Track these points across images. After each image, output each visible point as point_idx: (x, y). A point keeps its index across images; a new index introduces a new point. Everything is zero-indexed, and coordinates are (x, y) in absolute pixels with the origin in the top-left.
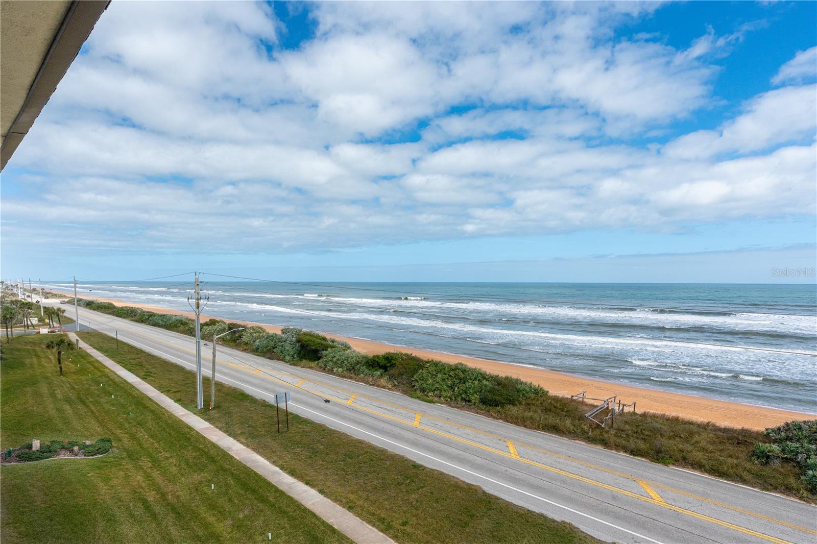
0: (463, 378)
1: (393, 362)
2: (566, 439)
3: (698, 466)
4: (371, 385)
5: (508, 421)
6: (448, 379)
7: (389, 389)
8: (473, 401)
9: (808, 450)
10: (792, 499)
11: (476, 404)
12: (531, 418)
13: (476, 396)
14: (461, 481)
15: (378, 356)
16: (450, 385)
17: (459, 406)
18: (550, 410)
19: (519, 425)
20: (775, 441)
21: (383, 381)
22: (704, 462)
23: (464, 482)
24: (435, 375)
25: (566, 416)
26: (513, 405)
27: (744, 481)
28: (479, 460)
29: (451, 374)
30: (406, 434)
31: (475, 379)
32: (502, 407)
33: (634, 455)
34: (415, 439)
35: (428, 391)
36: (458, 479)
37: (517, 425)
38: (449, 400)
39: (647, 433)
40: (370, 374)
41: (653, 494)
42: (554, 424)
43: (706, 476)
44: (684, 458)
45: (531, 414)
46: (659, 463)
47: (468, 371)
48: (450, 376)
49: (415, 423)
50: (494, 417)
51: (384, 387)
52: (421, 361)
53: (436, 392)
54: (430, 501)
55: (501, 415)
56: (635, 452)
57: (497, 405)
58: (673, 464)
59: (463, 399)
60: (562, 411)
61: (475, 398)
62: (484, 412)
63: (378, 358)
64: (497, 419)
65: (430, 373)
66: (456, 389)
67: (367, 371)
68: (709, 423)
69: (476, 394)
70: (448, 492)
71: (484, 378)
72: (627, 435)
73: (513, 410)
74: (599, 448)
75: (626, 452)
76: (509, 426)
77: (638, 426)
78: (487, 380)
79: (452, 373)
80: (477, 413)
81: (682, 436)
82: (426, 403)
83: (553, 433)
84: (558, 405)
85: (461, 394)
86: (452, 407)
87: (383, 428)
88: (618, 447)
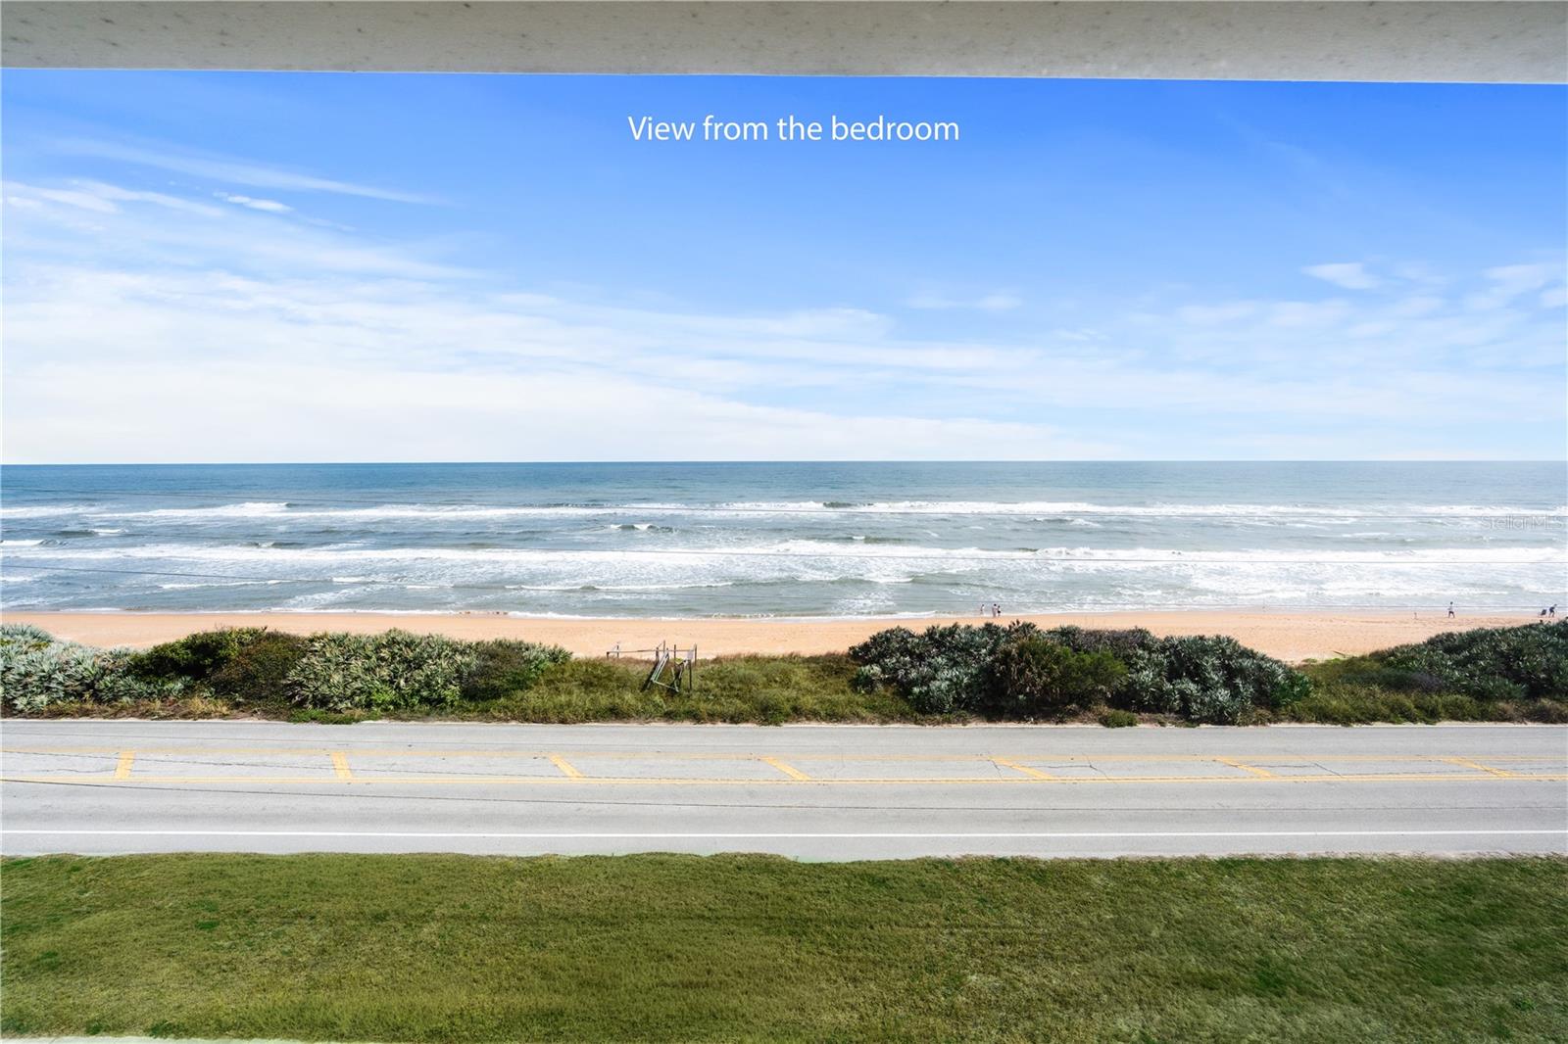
0: (415, 658)
1: (222, 653)
2: (635, 725)
3: (813, 715)
4: (165, 718)
5: (527, 720)
6: (379, 666)
7: (223, 716)
8: (449, 699)
9: (905, 664)
10: (910, 726)
11: (456, 703)
12: (569, 704)
13: (453, 687)
14: (511, 859)
15: (172, 648)
16: (388, 678)
17: (419, 715)
18: (591, 684)
19: (550, 722)
20: (870, 662)
21: (197, 703)
22: (817, 707)
23: (518, 859)
24: (344, 663)
25: (618, 687)
26: (527, 688)
27: (863, 720)
28: (521, 808)
29: (382, 655)
30: (333, 805)
31: (439, 656)
32: (509, 697)
33: (736, 723)
34: (361, 809)
35: (336, 699)
36: (503, 857)
37: (547, 723)
38: (392, 707)
39: (738, 686)
40: (151, 694)
41: (789, 770)
42: (611, 706)
43: (824, 725)
44: (795, 709)
45: (563, 698)
46: (770, 724)
47: (420, 643)
48: (382, 659)
49: (342, 777)
50: (500, 720)
51: (206, 715)
52: (296, 639)
53: (357, 699)
54: (469, 924)
55: (513, 711)
56: (734, 719)
57: (497, 696)
58: (786, 721)
59: (424, 700)
60: (611, 681)
61: (452, 692)
62: (476, 714)
63: (172, 651)
64: (507, 721)
65: (330, 661)
66: (402, 682)
67: (139, 687)
68: (792, 654)
69: (451, 683)
70: (499, 891)
71: (455, 651)
72: (715, 696)
73: (532, 698)
74: (687, 726)
75: (725, 721)
76: (534, 729)
77: (721, 679)
78: (463, 653)
79: (385, 653)
80: (463, 720)
81: (777, 679)
82: (339, 726)
83: (613, 721)
84: (599, 672)
85: (419, 691)
86: (402, 720)
87: (264, 809)
88: (712, 717)
